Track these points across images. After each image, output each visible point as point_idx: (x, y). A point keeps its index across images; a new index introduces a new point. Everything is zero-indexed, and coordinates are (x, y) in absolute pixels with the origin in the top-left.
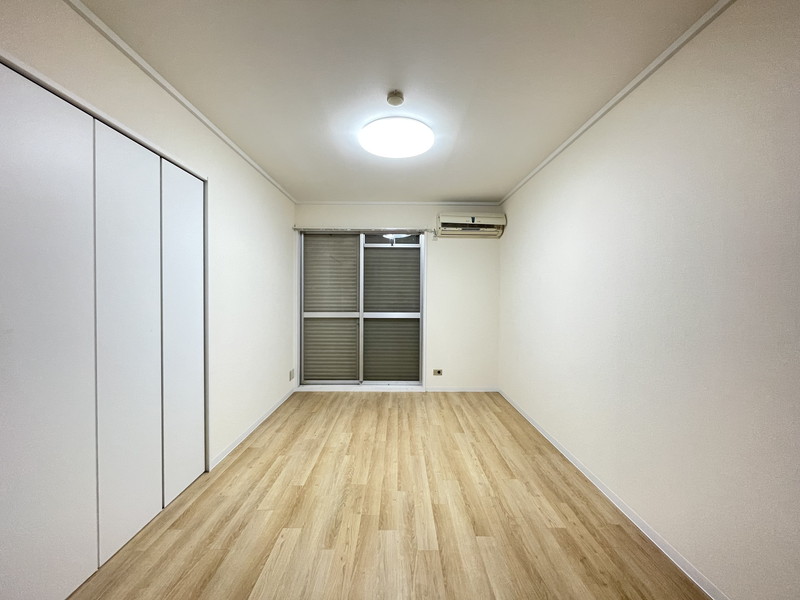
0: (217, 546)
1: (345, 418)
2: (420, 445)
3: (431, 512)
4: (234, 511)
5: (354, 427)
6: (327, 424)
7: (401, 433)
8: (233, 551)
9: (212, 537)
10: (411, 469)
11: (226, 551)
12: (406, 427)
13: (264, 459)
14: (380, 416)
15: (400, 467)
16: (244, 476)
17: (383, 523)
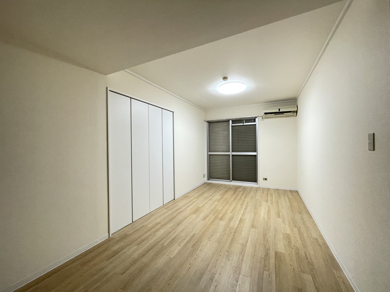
0: (175, 214)
1: (221, 192)
2: (246, 203)
3: (239, 220)
4: (180, 208)
5: (223, 195)
6: (214, 193)
7: (240, 198)
8: (178, 216)
9: (174, 213)
10: (238, 208)
11: (177, 215)
12: (243, 198)
13: (191, 199)
14: (234, 193)
15: (234, 208)
16: (184, 202)
17: (221, 219)
